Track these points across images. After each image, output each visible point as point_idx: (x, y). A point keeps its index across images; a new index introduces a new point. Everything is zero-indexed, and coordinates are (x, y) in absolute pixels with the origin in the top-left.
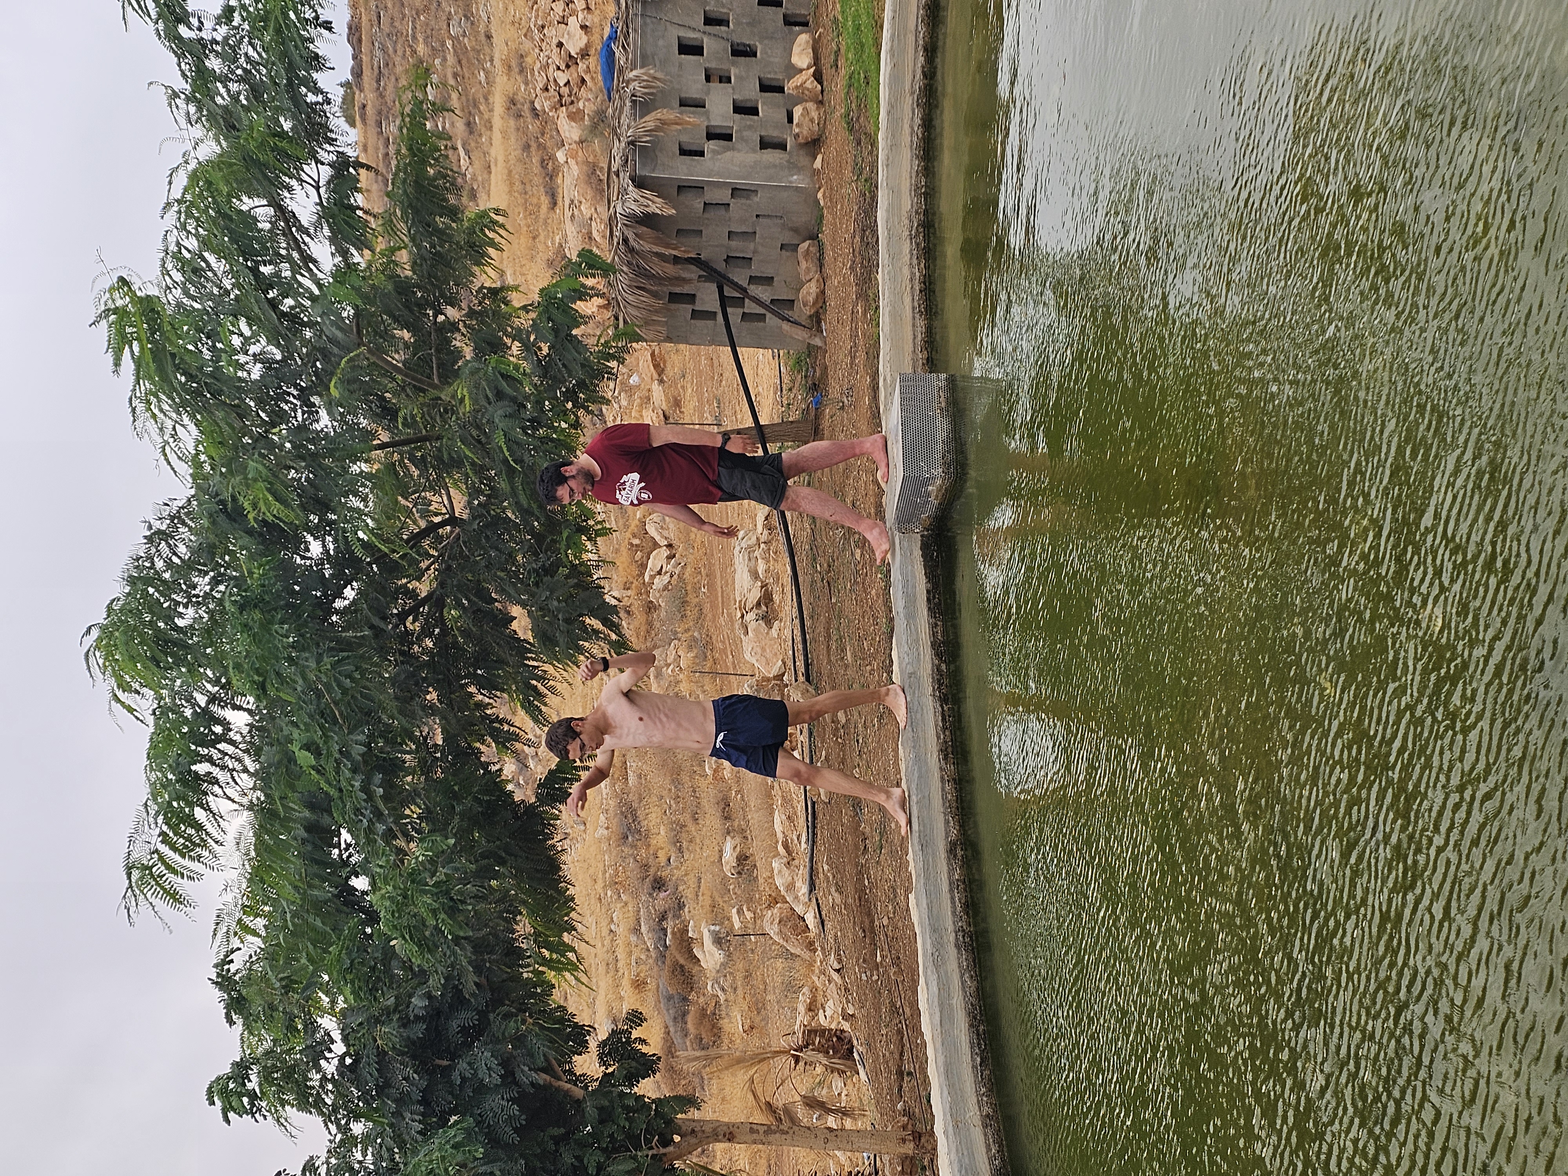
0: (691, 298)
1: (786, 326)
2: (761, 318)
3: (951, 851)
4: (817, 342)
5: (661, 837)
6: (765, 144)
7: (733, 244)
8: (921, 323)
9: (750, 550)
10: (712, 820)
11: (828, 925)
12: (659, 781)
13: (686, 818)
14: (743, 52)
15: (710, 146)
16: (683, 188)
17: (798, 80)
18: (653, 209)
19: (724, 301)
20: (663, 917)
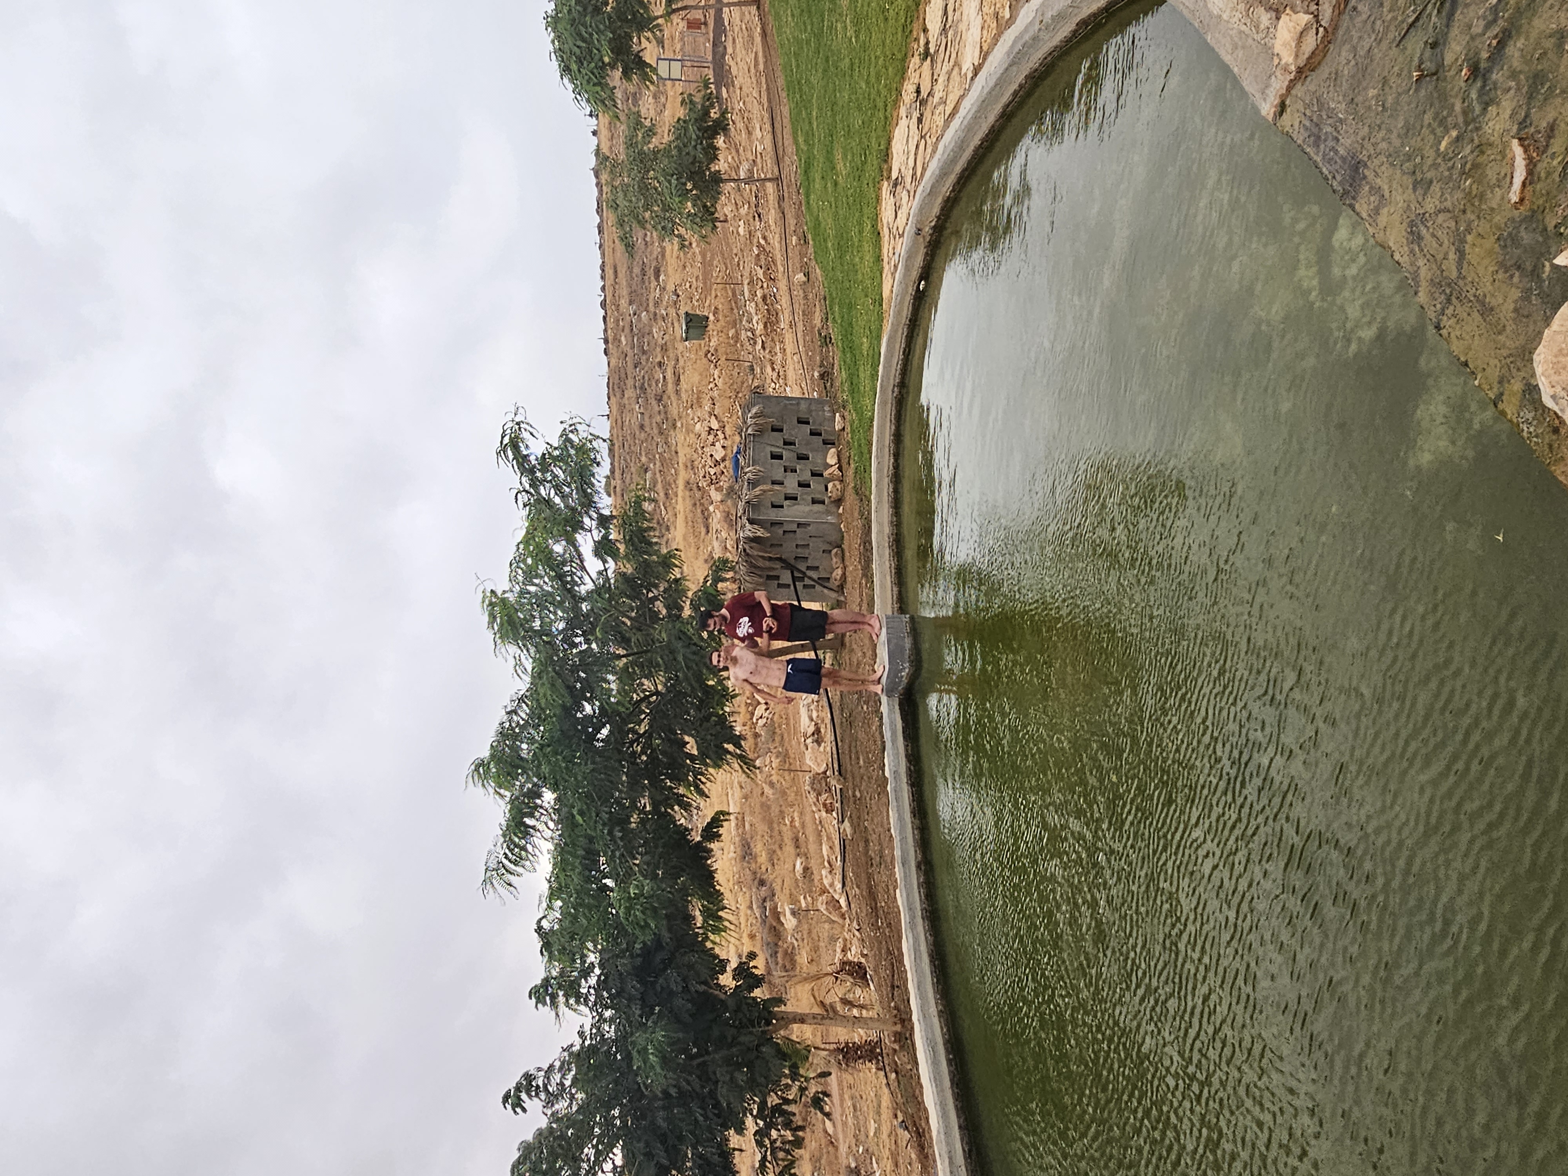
0: (777, 578)
1: (826, 591)
2: (814, 587)
3: (918, 867)
4: (842, 599)
5: (763, 858)
6: (814, 502)
7: (799, 550)
8: (895, 589)
9: (809, 706)
10: (789, 848)
11: (852, 906)
12: (762, 828)
13: (776, 847)
14: (802, 457)
15: (787, 503)
16: (774, 524)
17: (830, 470)
18: (759, 534)
19: (794, 579)
20: (764, 900)
